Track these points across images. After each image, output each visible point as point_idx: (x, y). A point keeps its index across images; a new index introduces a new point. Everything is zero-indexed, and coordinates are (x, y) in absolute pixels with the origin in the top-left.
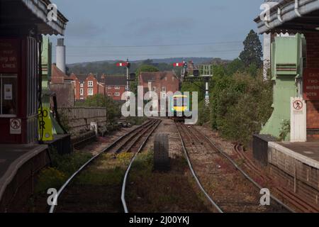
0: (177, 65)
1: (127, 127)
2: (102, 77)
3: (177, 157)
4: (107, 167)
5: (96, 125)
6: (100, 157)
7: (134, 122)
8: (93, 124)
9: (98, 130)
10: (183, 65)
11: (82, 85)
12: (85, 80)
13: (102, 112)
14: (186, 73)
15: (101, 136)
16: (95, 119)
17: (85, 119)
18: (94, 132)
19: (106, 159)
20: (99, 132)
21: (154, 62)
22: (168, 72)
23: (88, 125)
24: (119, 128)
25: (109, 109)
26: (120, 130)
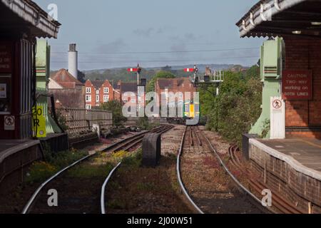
0: (188, 70)
1: (135, 131)
2: (119, 84)
3: (170, 155)
4: (100, 164)
5: (98, 127)
6: (96, 155)
7: (144, 127)
8: (95, 126)
9: (100, 132)
10: (193, 71)
11: (98, 92)
12: (100, 86)
13: (108, 116)
14: (197, 78)
15: (104, 138)
16: (100, 122)
17: (88, 121)
18: (97, 134)
19: (101, 156)
20: (101, 134)
21: (173, 69)
22: (185, 79)
23: (90, 127)
24: (126, 132)
25: (115, 113)
26: (126, 134)
